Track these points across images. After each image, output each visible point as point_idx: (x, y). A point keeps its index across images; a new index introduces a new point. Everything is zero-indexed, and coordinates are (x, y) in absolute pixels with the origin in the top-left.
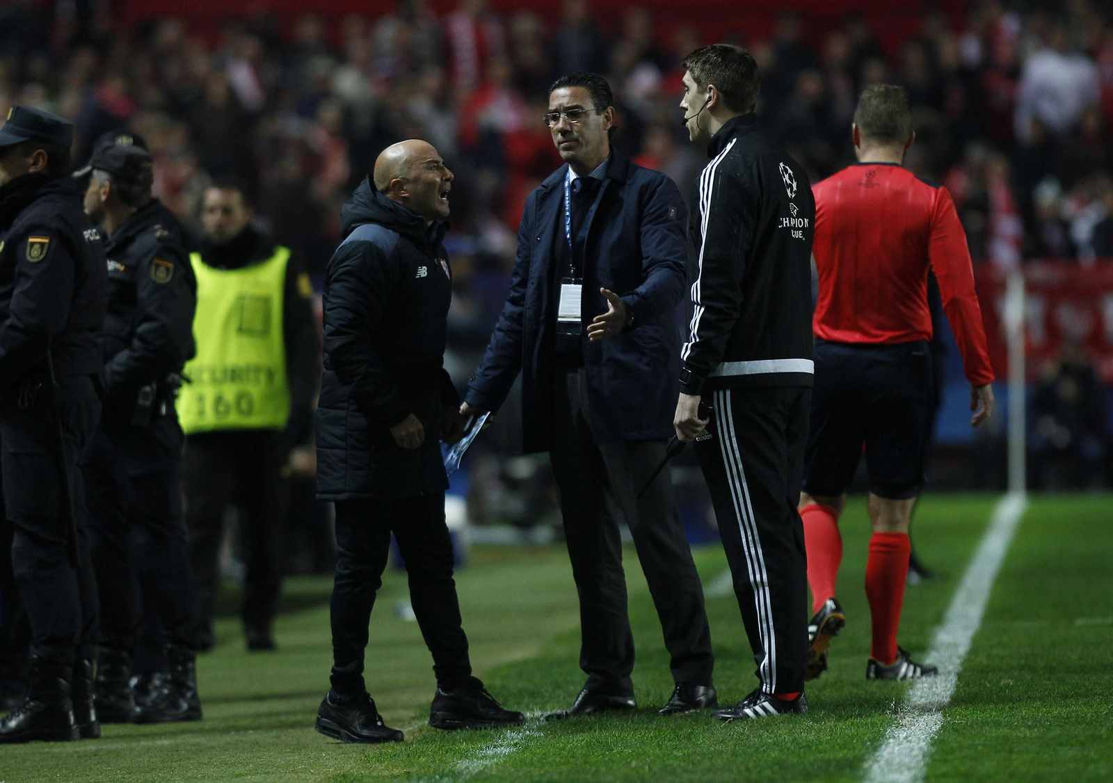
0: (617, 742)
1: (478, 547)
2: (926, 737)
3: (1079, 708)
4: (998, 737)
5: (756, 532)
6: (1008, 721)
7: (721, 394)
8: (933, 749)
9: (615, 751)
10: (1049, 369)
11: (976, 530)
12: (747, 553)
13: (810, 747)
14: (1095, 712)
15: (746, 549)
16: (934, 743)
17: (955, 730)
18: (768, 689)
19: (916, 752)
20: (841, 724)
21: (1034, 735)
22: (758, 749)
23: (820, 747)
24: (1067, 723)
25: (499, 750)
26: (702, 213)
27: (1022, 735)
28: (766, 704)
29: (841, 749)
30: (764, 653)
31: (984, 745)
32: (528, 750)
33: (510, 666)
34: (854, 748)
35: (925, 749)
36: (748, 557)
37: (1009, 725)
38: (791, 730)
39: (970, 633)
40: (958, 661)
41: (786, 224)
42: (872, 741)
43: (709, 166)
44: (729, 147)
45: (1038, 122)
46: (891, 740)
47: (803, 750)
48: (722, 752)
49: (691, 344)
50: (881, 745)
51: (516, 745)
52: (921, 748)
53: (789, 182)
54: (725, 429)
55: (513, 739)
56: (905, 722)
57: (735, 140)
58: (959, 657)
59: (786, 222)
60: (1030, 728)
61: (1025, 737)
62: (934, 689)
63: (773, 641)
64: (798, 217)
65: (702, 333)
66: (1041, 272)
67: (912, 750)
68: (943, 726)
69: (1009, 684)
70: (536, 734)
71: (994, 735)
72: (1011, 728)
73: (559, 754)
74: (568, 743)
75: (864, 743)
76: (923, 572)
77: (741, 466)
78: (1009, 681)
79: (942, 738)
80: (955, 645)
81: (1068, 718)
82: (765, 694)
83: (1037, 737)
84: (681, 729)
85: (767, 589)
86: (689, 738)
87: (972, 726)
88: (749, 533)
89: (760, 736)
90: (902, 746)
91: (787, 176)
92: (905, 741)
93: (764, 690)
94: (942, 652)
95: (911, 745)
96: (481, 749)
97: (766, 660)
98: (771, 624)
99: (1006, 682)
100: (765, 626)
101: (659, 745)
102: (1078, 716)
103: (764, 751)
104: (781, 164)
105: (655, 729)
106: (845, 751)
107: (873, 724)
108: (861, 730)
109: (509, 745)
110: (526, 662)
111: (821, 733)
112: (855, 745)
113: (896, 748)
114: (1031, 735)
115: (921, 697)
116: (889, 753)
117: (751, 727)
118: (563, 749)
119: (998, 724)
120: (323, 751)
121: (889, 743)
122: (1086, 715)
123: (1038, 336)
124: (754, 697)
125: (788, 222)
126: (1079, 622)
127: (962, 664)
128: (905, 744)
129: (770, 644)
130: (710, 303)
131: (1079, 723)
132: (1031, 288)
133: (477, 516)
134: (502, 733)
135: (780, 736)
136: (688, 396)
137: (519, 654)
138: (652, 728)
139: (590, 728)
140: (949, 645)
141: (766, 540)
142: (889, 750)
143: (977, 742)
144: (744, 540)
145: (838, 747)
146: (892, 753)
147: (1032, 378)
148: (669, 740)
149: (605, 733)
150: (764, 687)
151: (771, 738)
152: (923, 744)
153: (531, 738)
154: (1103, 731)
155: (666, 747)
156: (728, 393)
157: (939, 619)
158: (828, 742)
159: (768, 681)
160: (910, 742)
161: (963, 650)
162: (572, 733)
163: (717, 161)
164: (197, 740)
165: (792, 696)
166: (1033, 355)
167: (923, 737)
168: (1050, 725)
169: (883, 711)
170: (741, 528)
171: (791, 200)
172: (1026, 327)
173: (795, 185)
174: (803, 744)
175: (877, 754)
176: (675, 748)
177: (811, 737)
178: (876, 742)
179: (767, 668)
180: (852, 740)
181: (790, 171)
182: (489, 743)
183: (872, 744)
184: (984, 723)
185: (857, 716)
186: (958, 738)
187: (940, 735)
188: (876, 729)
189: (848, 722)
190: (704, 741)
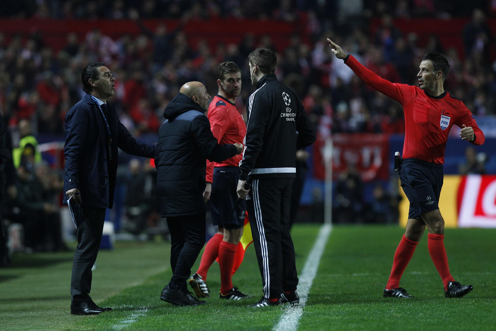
0: (176, 319)
1: (118, 241)
2: (297, 319)
3: (355, 308)
4: (324, 319)
5: (264, 236)
6: (328, 313)
7: (255, 181)
8: (300, 323)
9: (175, 322)
10: (343, 176)
11: (312, 239)
12: (261, 244)
13: (251, 322)
14: (362, 310)
16: (300, 321)
17: (308, 316)
18: (267, 297)
19: (293, 324)
20: (263, 313)
21: (339, 318)
22: (231, 322)
23: (255, 322)
24: (351, 314)
25: (129, 321)
26: (250, 111)
27: (334, 318)
28: (265, 303)
29: (263, 323)
30: (266, 283)
31: (319, 322)
32: (141, 321)
33: (133, 288)
34: (269, 322)
35: (297, 323)
36: (261, 246)
37: (329, 314)
38: (243, 315)
39: (312, 278)
40: (308, 289)
42: (276, 320)
43: (253, 94)
44: (263, 85)
45: (339, 79)
46: (283, 320)
47: (248, 323)
48: (217, 323)
50: (279, 321)
51: (136, 319)
52: (295, 323)
53: (287, 99)
54: (256, 196)
55: (134, 317)
56: (288, 312)
58: (308, 288)
59: (284, 115)
60: (337, 315)
61: (335, 319)
63: (269, 278)
64: (292, 113)
65: (245, 156)
66: (339, 138)
67: (291, 323)
68: (303, 314)
69: (328, 298)
70: (144, 315)
71: (323, 318)
72: (329, 316)
73: (153, 323)
74: (156, 318)
75: (272, 321)
77: (260, 211)
78: (328, 297)
79: (303, 319)
80: (306, 283)
81: (352, 312)
82: (266, 299)
83: (340, 319)
84: (200, 314)
85: (267, 258)
86: (203, 317)
87: (314, 315)
88: (263, 237)
89: (231, 317)
90: (288, 322)
91: (286, 97)
93: (265, 297)
94: (302, 286)
95: (291, 321)
96: (122, 320)
97: (266, 286)
98: (268, 272)
99: (327, 297)
100: (266, 272)
101: (192, 320)
102: (355, 311)
103: (233, 323)
104: (284, 93)
105: (190, 314)
106: (265, 324)
107: (276, 313)
108: (271, 316)
109: (133, 319)
110: (138, 287)
111: (255, 316)
112: (269, 321)
113: (285, 323)
114: (338, 318)
116: (283, 325)
117: (228, 313)
118: (154, 321)
119: (324, 314)
120: (60, 320)
121: (282, 321)
122: (359, 311)
123: (337, 163)
125: (285, 115)
126: (354, 275)
127: (310, 290)
128: (288, 321)
130: (249, 145)
131: (356, 314)
132: (335, 144)
133: (117, 230)
134: (130, 314)
135: (239, 317)
137: (135, 284)
139: (165, 313)
140: (304, 283)
142: (282, 323)
143: (317, 321)
145: (262, 322)
146: (284, 324)
148: (196, 318)
149: (170, 315)
150: (265, 296)
151: (236, 318)
152: (295, 321)
153: (141, 317)
154: (366, 317)
155: (195, 321)
156: (258, 181)
157: (300, 273)
158: (258, 320)
159: (267, 294)
160: (290, 320)
161: (309, 285)
162: (157, 315)
163: (256, 91)
164: (10, 315)
165: (275, 300)
166: (335, 171)
167: (295, 318)
168: (345, 315)
169: (279, 308)
171: (287, 106)
172: (333, 160)
173: (290, 101)
174: (249, 321)
175: (278, 325)
176: (199, 321)
177: (252, 318)
178: (277, 321)
179: (266, 289)
180: (267, 319)
181: (287, 95)
182: (125, 318)
183: (275, 321)
184: (319, 314)
185: (269, 310)
186: (309, 320)
187: (302, 318)
188: (277, 315)
189: (266, 312)
190: (209, 319)
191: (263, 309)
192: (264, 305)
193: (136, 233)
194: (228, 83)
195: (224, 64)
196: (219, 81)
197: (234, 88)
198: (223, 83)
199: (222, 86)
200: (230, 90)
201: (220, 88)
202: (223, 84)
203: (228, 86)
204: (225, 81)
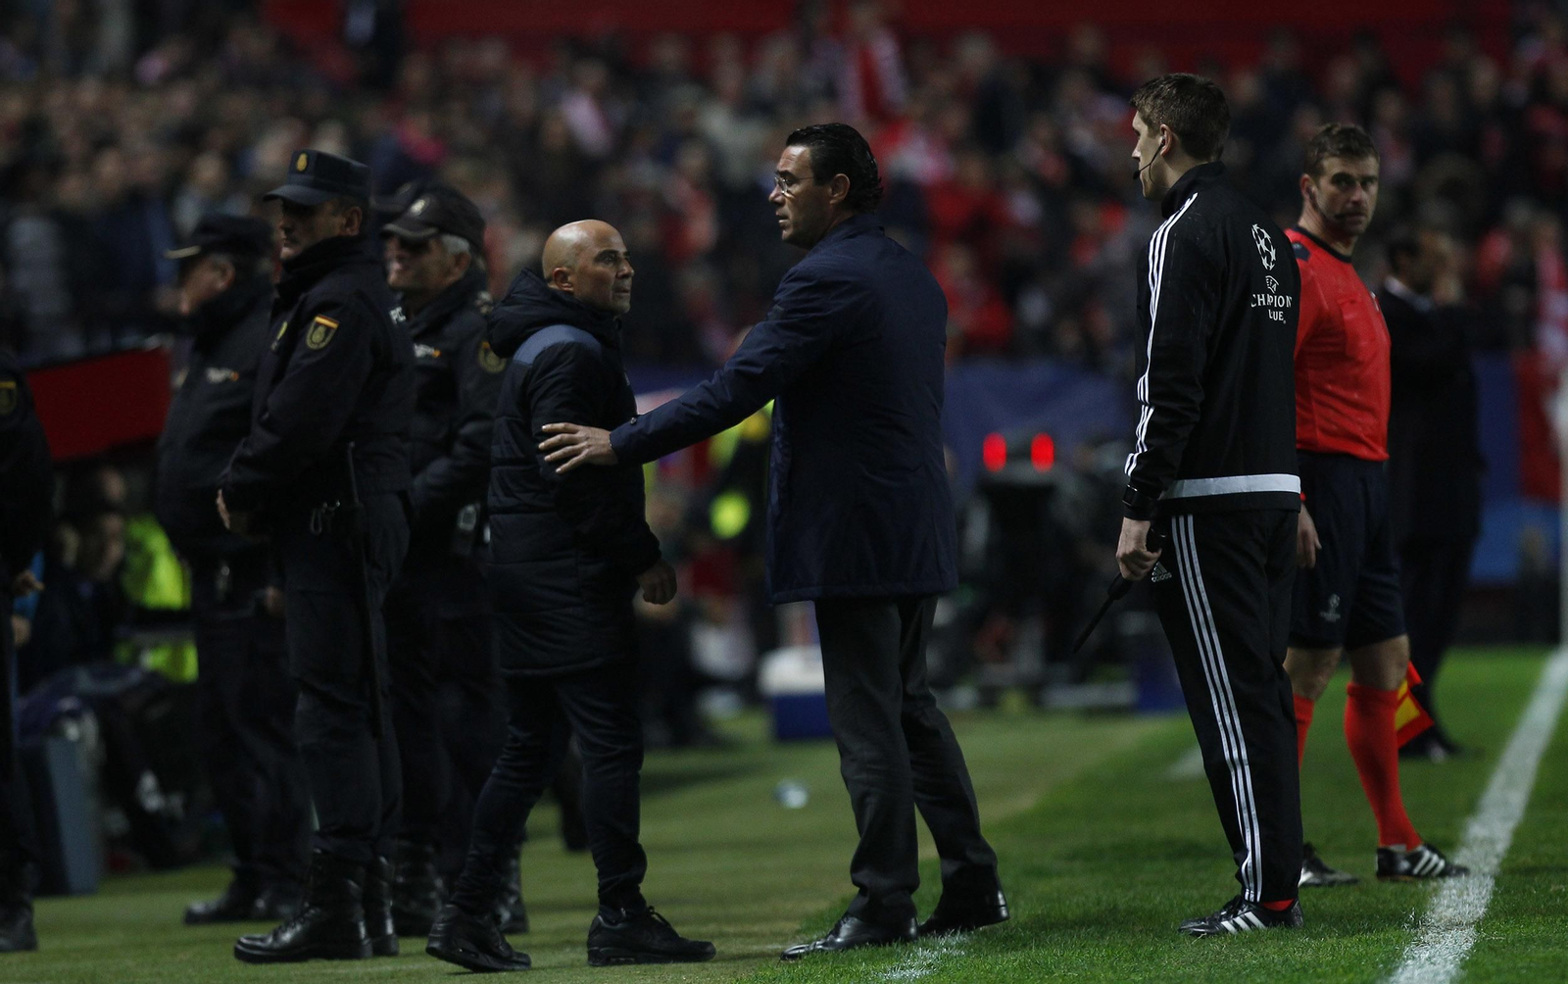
0: (1059, 964)
2: (1455, 959)
4: (1546, 959)
6: (1559, 937)
7: (1182, 520)
8: (1464, 974)
9: (1056, 974)
12: (1220, 723)
13: (1305, 971)
15: (1218, 717)
16: (1464, 965)
17: (1491, 948)
18: (1252, 896)
19: (1441, 977)
20: (1345, 942)
22: (1239, 972)
23: (1319, 970)
25: (907, 973)
26: (1152, 288)
28: (1250, 915)
29: (1346, 973)
30: (1247, 850)
31: (1529, 968)
32: (945, 973)
34: (1363, 971)
35: (1454, 973)
36: (1221, 728)
38: (1281, 949)
39: (1511, 825)
40: (1495, 861)
41: (1261, 302)
42: (1385, 963)
43: (1162, 228)
44: (1188, 203)
46: (1409, 962)
47: (1296, 973)
48: (1193, 976)
49: (1136, 455)
50: (1398, 968)
51: (929, 966)
52: (1448, 973)
53: (1265, 249)
54: (1188, 565)
55: (925, 959)
56: (1427, 938)
57: (1195, 196)
58: (1497, 856)
59: (1261, 299)
62: (1465, 897)
63: (1257, 837)
64: (1278, 293)
65: (1152, 442)
67: (1437, 974)
68: (1476, 944)
69: (1561, 890)
70: (956, 953)
71: (1541, 955)
73: (985, 978)
74: (996, 963)
75: (1375, 965)
76: (1450, 748)
78: (1562, 886)
79: (1475, 958)
80: (1492, 842)
82: (1249, 901)
84: (1140, 947)
85: (1247, 768)
86: (1151, 958)
87: (1513, 944)
88: (1222, 698)
89: (1242, 956)
90: (1424, 969)
91: (1262, 242)
92: (1428, 963)
93: (1246, 898)
94: (1475, 850)
95: (1435, 967)
96: (885, 971)
97: (1249, 860)
98: (1254, 812)
99: (1557, 887)
100: (1245, 815)
101: (1112, 967)
103: (1248, 976)
104: (1255, 227)
105: (1108, 946)
106: (1351, 975)
107: (1387, 941)
108: (1372, 949)
109: (920, 967)
111: (1321, 953)
112: (1364, 969)
113: (1417, 972)
115: (1448, 907)
116: (1407, 980)
117: (1230, 944)
118: (990, 971)
119: (1547, 942)
121: (1407, 965)
124: (1234, 907)
125: (1263, 299)
127: (1501, 865)
128: (1428, 967)
129: (1253, 839)
130: (1163, 404)
134: (912, 951)
135: (1268, 956)
136: (1133, 522)
138: (1103, 945)
139: (1025, 945)
140: (1483, 841)
141: (1244, 706)
142: (1407, 974)
143: (1519, 965)
144: (1216, 707)
145: (1341, 971)
146: (1411, 978)
148: (1126, 961)
149: (1043, 952)
150: (1247, 893)
151: (1256, 959)
152: (1450, 967)
153: (948, 958)
155: (1122, 970)
156: (1190, 519)
157: (1472, 808)
158: (1328, 964)
159: (1252, 885)
160: (1434, 964)
161: (1501, 847)
162: (1001, 952)
163: (1171, 221)
165: (1282, 905)
167: (1451, 957)
169: (1400, 925)
170: (1212, 691)
171: (1268, 272)
173: (1273, 253)
174: (1298, 967)
175: (1392, 979)
176: (1134, 971)
177: (1308, 957)
178: (1391, 963)
179: (1250, 870)
180: (1360, 961)
181: (1266, 236)
182: (895, 964)
183: (1385, 967)
184: (1529, 940)
185: (1366, 932)
186: (1496, 961)
187: (1472, 956)
188: (1390, 948)
189: (1355, 939)
190: (1170, 963)
192: (1245, 920)
194: (1332, 189)
195: (1329, 130)
196: (1306, 180)
197: (1350, 206)
198: (1318, 187)
199: (1313, 198)
200: (1338, 211)
201: (1307, 205)
202: (1317, 193)
203: (1332, 199)
204: (1324, 182)
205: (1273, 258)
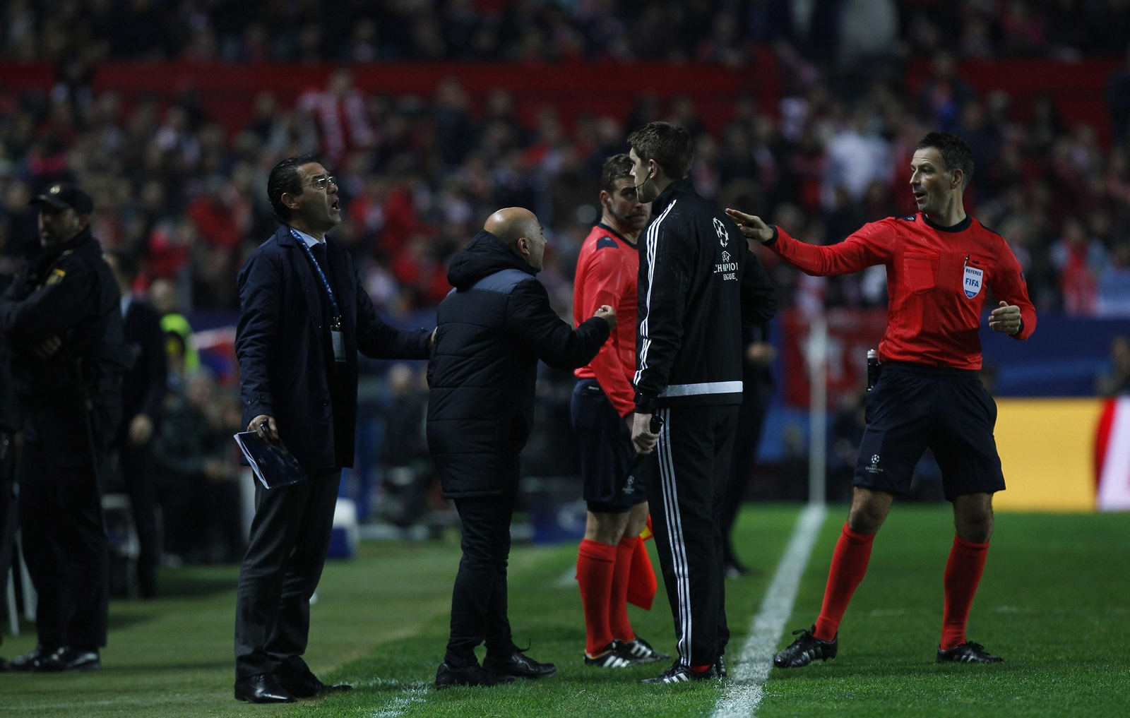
0: (489, 708)
1: (365, 542)
2: (749, 708)
3: (876, 684)
4: (810, 709)
5: (681, 532)
6: (818, 695)
7: (662, 412)
9: (487, 716)
10: (849, 400)
11: (784, 535)
12: (672, 549)
13: (651, 716)
14: (891, 689)
15: (672, 545)
16: (756, 713)
17: (773, 702)
18: (685, 662)
20: (677, 696)
21: (841, 708)
22: (608, 716)
23: (661, 715)
24: (867, 698)
25: (389, 714)
26: (649, 263)
27: (830, 708)
28: (682, 675)
32: (414, 714)
33: (397, 642)
36: (673, 552)
37: (819, 699)
38: (634, 701)
39: (783, 621)
40: (773, 645)
41: (720, 270)
42: (704, 711)
43: (654, 224)
44: (670, 207)
45: (842, 191)
46: (720, 710)
47: (646, 717)
49: (641, 371)
50: (712, 714)
51: (403, 709)
52: (745, 717)
53: (721, 233)
55: (400, 704)
56: (730, 695)
57: (675, 201)
58: (775, 641)
59: (719, 268)
60: (836, 701)
61: (833, 709)
62: (755, 668)
63: (690, 623)
64: (730, 262)
65: (649, 362)
66: (841, 318)
68: (763, 699)
70: (421, 700)
71: (806, 707)
72: (820, 702)
74: (447, 708)
75: (697, 712)
76: (742, 570)
77: (673, 477)
79: (763, 708)
80: (770, 631)
81: (868, 694)
82: (683, 666)
83: (842, 710)
84: (541, 698)
85: (687, 580)
86: (549, 707)
87: (787, 699)
88: (675, 533)
89: (609, 705)
90: (730, 716)
91: (719, 229)
92: (732, 711)
93: (682, 663)
94: (760, 638)
95: (737, 714)
96: (374, 712)
97: (683, 640)
98: (689, 609)
100: (684, 610)
101: (524, 712)
102: (876, 692)
104: (715, 220)
105: (521, 697)
107: (705, 697)
108: (695, 702)
109: (398, 709)
110: (408, 640)
111: (661, 704)
112: (690, 714)
113: (725, 717)
114: (838, 707)
115: (744, 674)
117: (601, 697)
118: (444, 713)
119: (809, 698)
120: (239, 712)
121: (719, 712)
122: (883, 692)
123: (837, 372)
125: (721, 267)
126: (874, 613)
129: (687, 626)
130: (657, 337)
131: (878, 698)
132: (833, 332)
133: (363, 516)
134: (391, 699)
135: (626, 705)
136: (641, 415)
137: (402, 633)
138: (518, 697)
139: (465, 696)
140: (766, 631)
143: (793, 713)
144: (671, 538)
145: (675, 715)
147: (831, 407)
148: (533, 707)
149: (477, 701)
150: (682, 660)
151: (618, 707)
153: (414, 704)
154: (898, 705)
155: (530, 713)
156: (668, 411)
157: (756, 609)
158: (666, 711)
159: (685, 655)
160: (736, 712)
161: (777, 635)
162: (450, 700)
163: (660, 219)
164: (133, 701)
165: (704, 668)
166: (833, 389)
167: (747, 708)
168: (853, 699)
169: (712, 686)
170: (670, 527)
171: (724, 249)
172: (827, 366)
173: (727, 235)
174: (646, 713)
176: (538, 714)
177: (653, 706)
178: (709, 709)
179: (684, 646)
180: (687, 709)
181: (722, 225)
182: (380, 708)
183: (704, 713)
184: (798, 697)
185: (690, 690)
186: (777, 710)
187: (761, 706)
188: (707, 701)
189: (684, 694)
190: (561, 708)
191: (676, 688)
192: (679, 678)
193: (403, 523)
194: (622, 199)
196: (604, 193)
197: (634, 210)
198: (612, 198)
199: (609, 206)
200: (627, 214)
201: (605, 210)
202: (612, 202)
203: (623, 206)
204: (616, 194)
205: (727, 239)
